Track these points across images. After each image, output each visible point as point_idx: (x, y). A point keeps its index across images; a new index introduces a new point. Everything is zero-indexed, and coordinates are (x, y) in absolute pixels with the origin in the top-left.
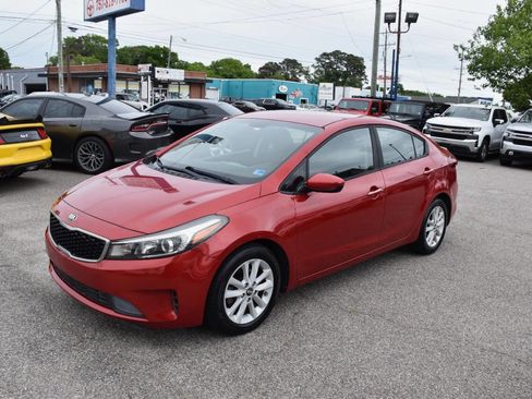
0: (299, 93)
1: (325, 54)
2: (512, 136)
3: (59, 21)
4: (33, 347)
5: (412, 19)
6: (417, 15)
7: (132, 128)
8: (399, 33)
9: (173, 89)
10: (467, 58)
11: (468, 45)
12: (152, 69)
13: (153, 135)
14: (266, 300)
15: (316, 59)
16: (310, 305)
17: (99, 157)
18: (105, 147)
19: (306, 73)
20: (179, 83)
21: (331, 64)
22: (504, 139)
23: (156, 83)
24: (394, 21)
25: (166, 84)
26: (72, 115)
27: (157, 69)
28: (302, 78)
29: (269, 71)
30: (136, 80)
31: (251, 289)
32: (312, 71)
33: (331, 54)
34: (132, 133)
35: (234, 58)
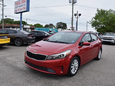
0: (54, 31)
1: (58, 23)
2: (103, 38)
3: (3, 15)
4: (28, 81)
5: (80, 15)
6: (81, 14)
7: (28, 36)
8: (77, 18)
9: (27, 30)
10: (91, 23)
11: (91, 21)
12: (23, 25)
13: (32, 38)
14: (77, 68)
15: (57, 24)
16: (83, 70)
17: (20, 42)
18: (22, 40)
19: (54, 27)
20: (29, 28)
21: (59, 25)
22: (101, 39)
23: (24, 28)
24: (76, 15)
25: (26, 29)
26: (14, 33)
27: (24, 25)
28: (54, 28)
29: (47, 26)
30: (20, 28)
31: (75, 66)
32: (56, 26)
33: (60, 23)
34: (27, 37)
35: (39, 24)
